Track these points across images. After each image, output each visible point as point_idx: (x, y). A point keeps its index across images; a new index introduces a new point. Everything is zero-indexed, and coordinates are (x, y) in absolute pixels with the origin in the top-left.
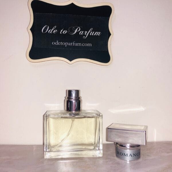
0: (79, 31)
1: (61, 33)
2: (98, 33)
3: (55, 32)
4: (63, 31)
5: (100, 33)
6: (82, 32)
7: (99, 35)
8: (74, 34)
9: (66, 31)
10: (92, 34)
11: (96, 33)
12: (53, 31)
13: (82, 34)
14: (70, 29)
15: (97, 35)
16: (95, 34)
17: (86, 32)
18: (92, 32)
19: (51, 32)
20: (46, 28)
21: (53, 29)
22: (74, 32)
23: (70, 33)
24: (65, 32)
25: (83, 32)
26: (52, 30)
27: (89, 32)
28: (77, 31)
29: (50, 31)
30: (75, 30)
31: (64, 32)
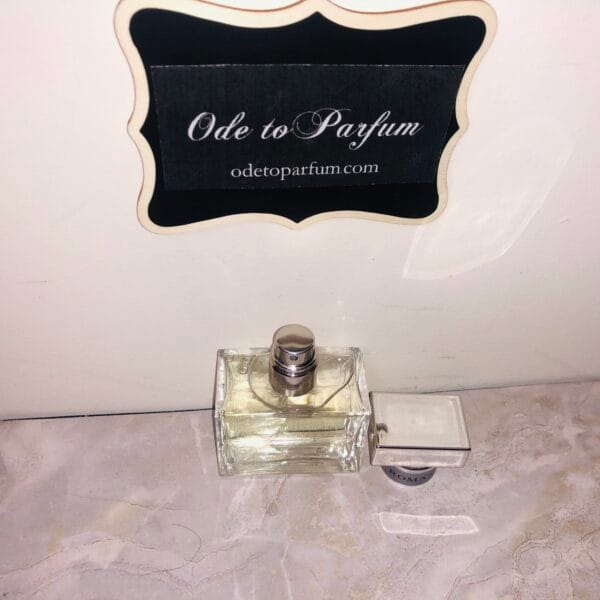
0: (336, 123)
1: (263, 137)
2: (410, 128)
3: (240, 136)
4: (271, 130)
5: (417, 124)
6: (346, 128)
7: (411, 133)
8: (314, 136)
9: (283, 129)
10: (387, 133)
11: (403, 125)
12: (233, 130)
13: (345, 134)
14: (300, 120)
15: (404, 133)
16: (397, 133)
17: (365, 126)
18: (385, 126)
19: (224, 136)
20: (205, 123)
21: (232, 126)
22: (316, 128)
23: (302, 136)
24: (279, 133)
25: (351, 126)
26: (229, 129)
27: (376, 124)
28: (329, 123)
29: (222, 134)
30: (318, 121)
31: (275, 133)
